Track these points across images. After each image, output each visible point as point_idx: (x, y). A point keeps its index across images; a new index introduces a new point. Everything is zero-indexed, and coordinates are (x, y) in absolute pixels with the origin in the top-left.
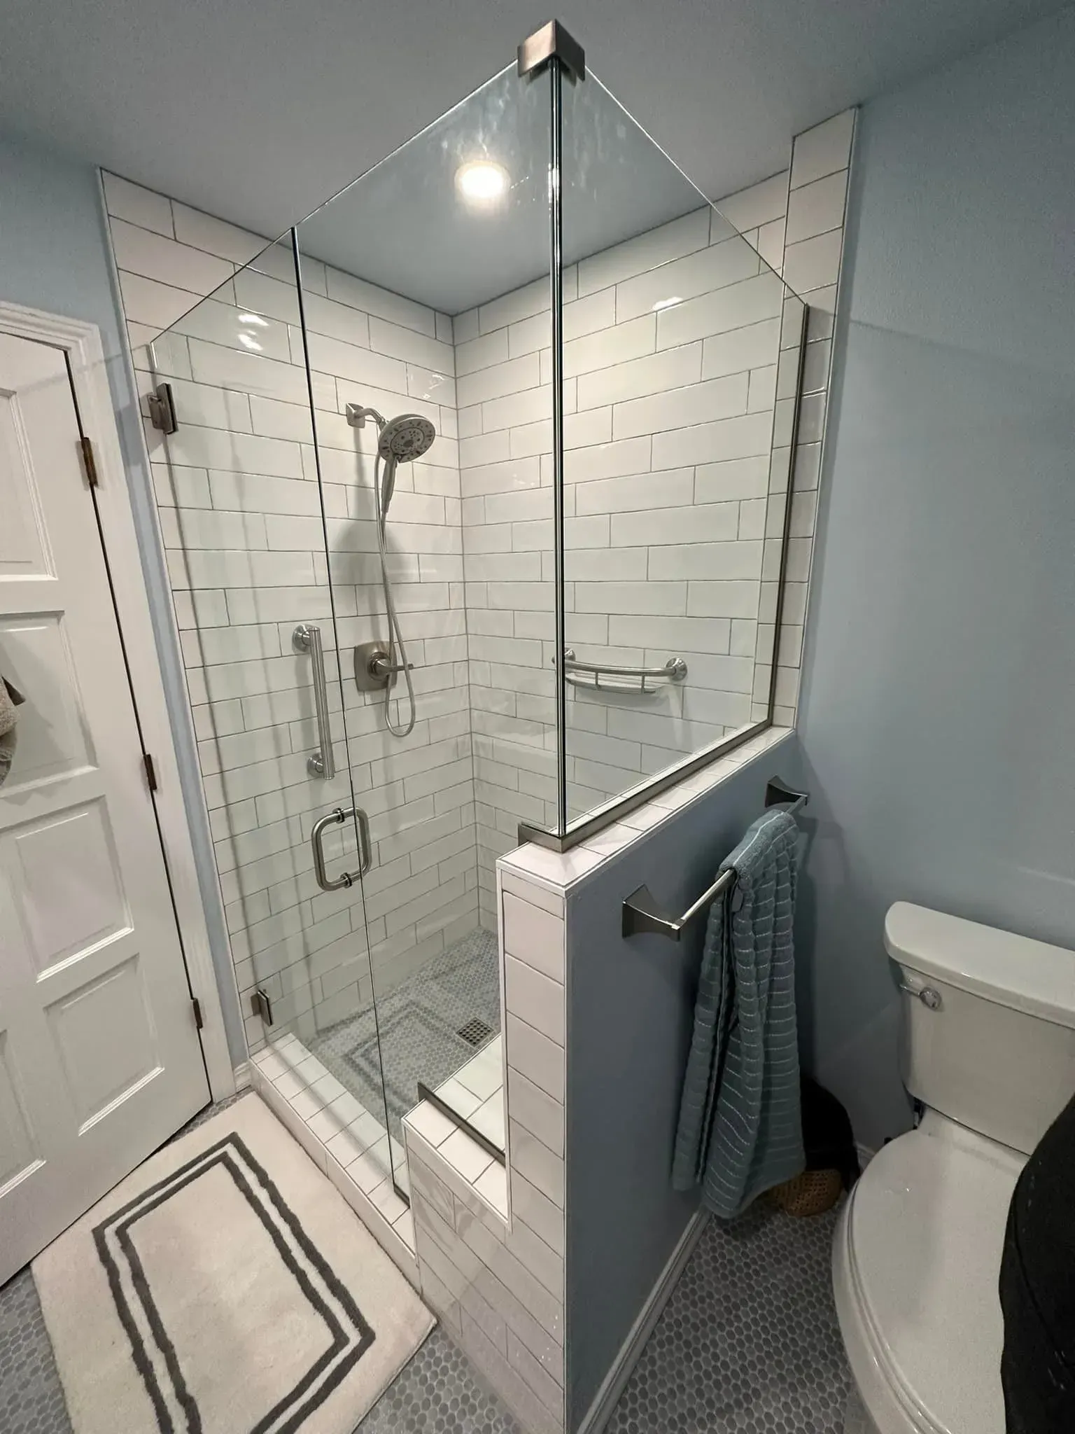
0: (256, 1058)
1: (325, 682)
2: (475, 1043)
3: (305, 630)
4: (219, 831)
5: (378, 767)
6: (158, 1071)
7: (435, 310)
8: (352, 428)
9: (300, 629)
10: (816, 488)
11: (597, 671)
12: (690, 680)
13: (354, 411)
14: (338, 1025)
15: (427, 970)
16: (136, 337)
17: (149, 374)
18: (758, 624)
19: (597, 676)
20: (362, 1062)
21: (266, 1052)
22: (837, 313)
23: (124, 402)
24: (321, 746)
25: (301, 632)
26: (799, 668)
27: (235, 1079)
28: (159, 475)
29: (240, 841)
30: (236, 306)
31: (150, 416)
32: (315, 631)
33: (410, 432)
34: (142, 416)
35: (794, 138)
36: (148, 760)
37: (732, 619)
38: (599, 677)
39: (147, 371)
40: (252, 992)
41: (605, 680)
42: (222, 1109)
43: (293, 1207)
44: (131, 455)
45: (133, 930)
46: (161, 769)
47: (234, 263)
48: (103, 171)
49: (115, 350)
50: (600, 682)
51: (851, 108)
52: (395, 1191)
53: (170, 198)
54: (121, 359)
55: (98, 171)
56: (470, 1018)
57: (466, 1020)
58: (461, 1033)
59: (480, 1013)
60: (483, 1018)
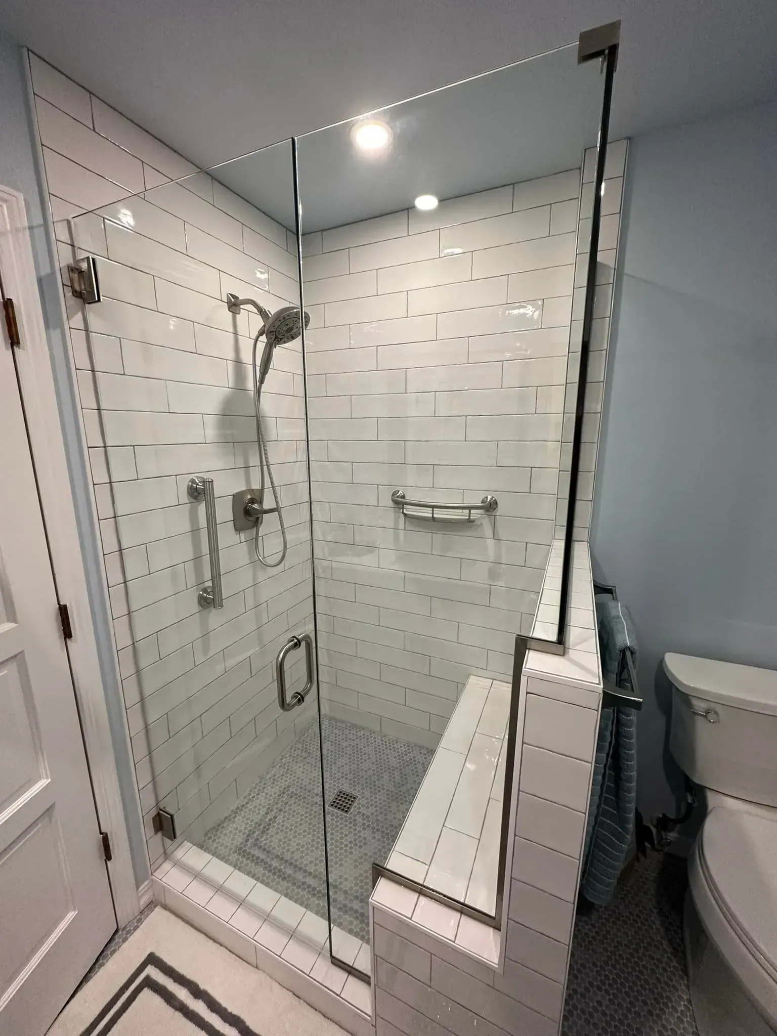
0: (158, 875)
1: (216, 524)
2: (346, 811)
3: (198, 482)
4: (126, 669)
5: (249, 594)
6: (71, 915)
7: (287, 229)
8: (231, 313)
9: (193, 481)
10: (603, 380)
11: (433, 507)
12: (500, 510)
13: (233, 300)
14: (223, 822)
15: (286, 757)
16: (56, 211)
17: (70, 246)
18: (560, 471)
19: (433, 511)
20: (256, 852)
21: (167, 866)
22: (616, 267)
23: (46, 270)
24: (212, 579)
25: (194, 483)
26: (592, 501)
27: (139, 899)
28: (77, 340)
29: (144, 673)
30: (144, 199)
31: (70, 285)
32: (209, 482)
33: (293, 321)
34: (63, 285)
35: (585, 150)
36: (63, 611)
37: (532, 468)
38: (435, 512)
39: (68, 244)
40: (154, 813)
41: (439, 514)
42: (130, 933)
43: (233, 1008)
44: (52, 320)
45: (50, 780)
46: (76, 620)
47: (143, 162)
48: (30, 52)
49: (39, 220)
50: (435, 516)
51: (625, 139)
52: (332, 963)
53: (91, 93)
54: (42, 229)
55: (25, 50)
56: (335, 791)
57: (334, 793)
58: (332, 805)
59: (343, 785)
60: (346, 788)
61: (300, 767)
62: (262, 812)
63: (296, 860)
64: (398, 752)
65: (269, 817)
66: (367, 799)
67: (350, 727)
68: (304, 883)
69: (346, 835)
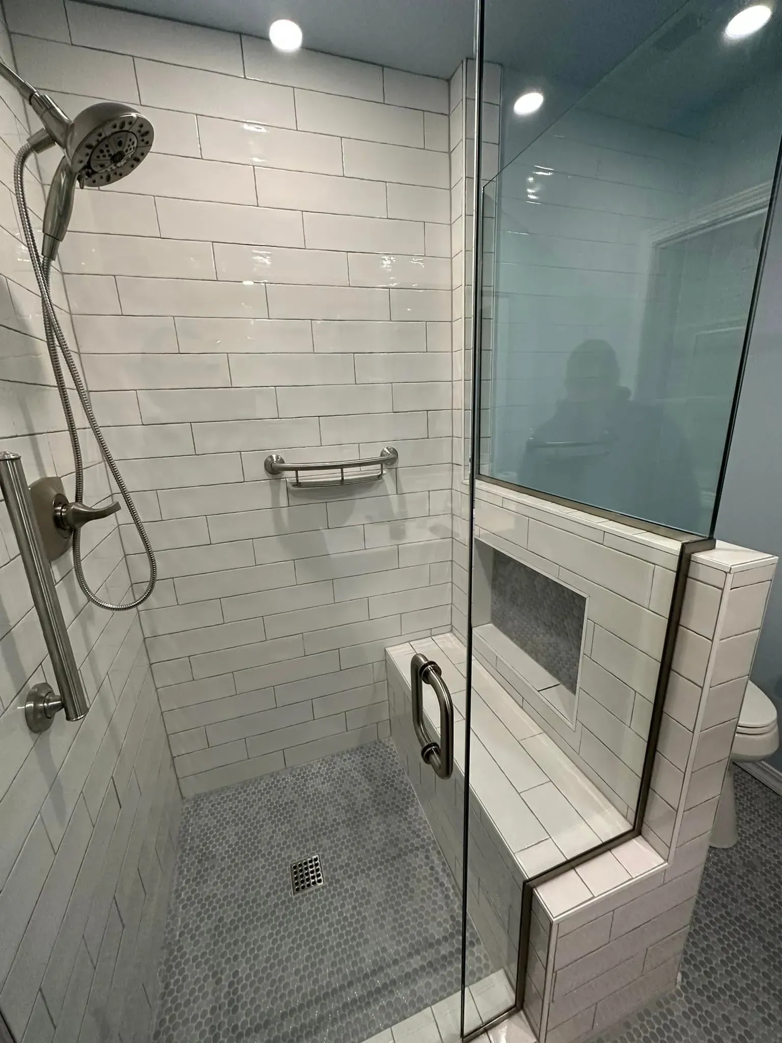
2: (320, 881)
10: (492, 317)
11: (342, 467)
12: (401, 462)
15: (183, 889)
26: (490, 437)
41: (351, 474)
56: (288, 872)
57: (287, 875)
58: (298, 890)
59: (290, 857)
60: (297, 857)
61: (215, 884)
62: (209, 987)
63: (313, 992)
64: (322, 775)
65: (225, 983)
66: (330, 848)
67: (242, 788)
68: (345, 1006)
69: (343, 906)
